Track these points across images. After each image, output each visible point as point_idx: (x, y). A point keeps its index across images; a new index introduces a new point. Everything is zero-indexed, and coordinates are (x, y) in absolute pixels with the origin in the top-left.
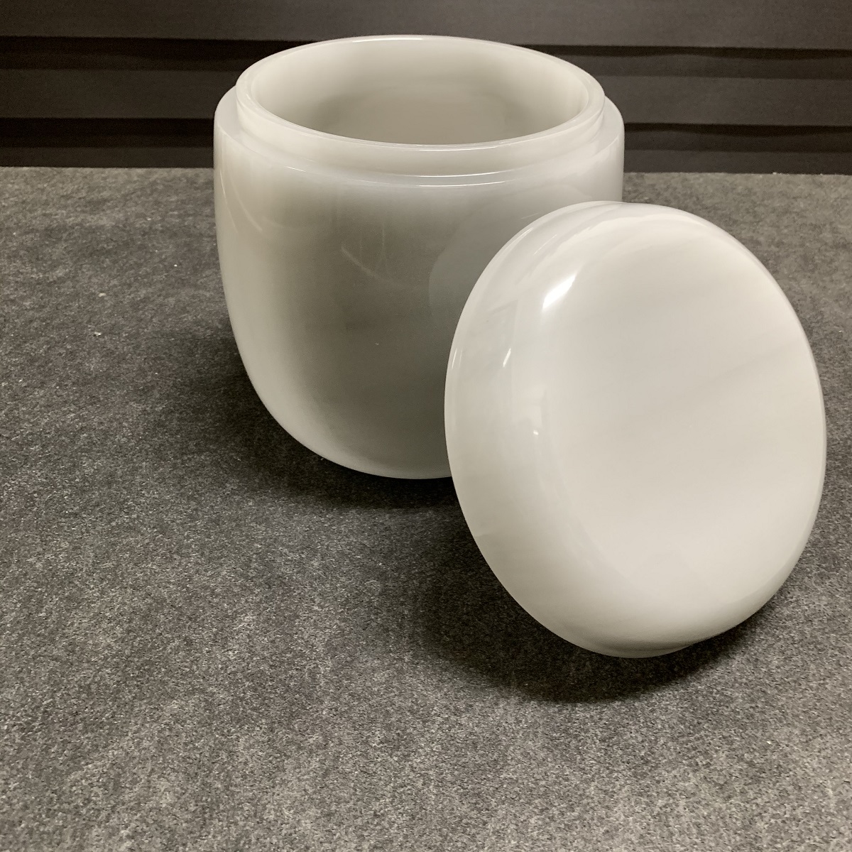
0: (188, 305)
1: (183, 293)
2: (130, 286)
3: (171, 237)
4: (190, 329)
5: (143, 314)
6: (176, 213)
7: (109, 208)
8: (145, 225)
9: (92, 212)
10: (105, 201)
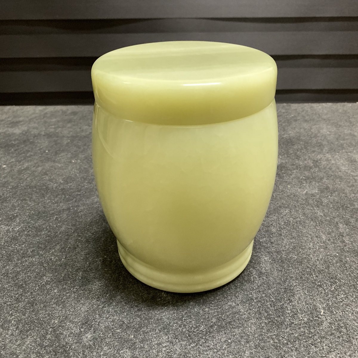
0: (48, 171)
1: (47, 165)
2: (20, 162)
3: (48, 138)
4: (46, 184)
5: (23, 176)
6: (53, 127)
7: (21, 125)
8: (36, 133)
9: (12, 127)
10: (20, 122)
